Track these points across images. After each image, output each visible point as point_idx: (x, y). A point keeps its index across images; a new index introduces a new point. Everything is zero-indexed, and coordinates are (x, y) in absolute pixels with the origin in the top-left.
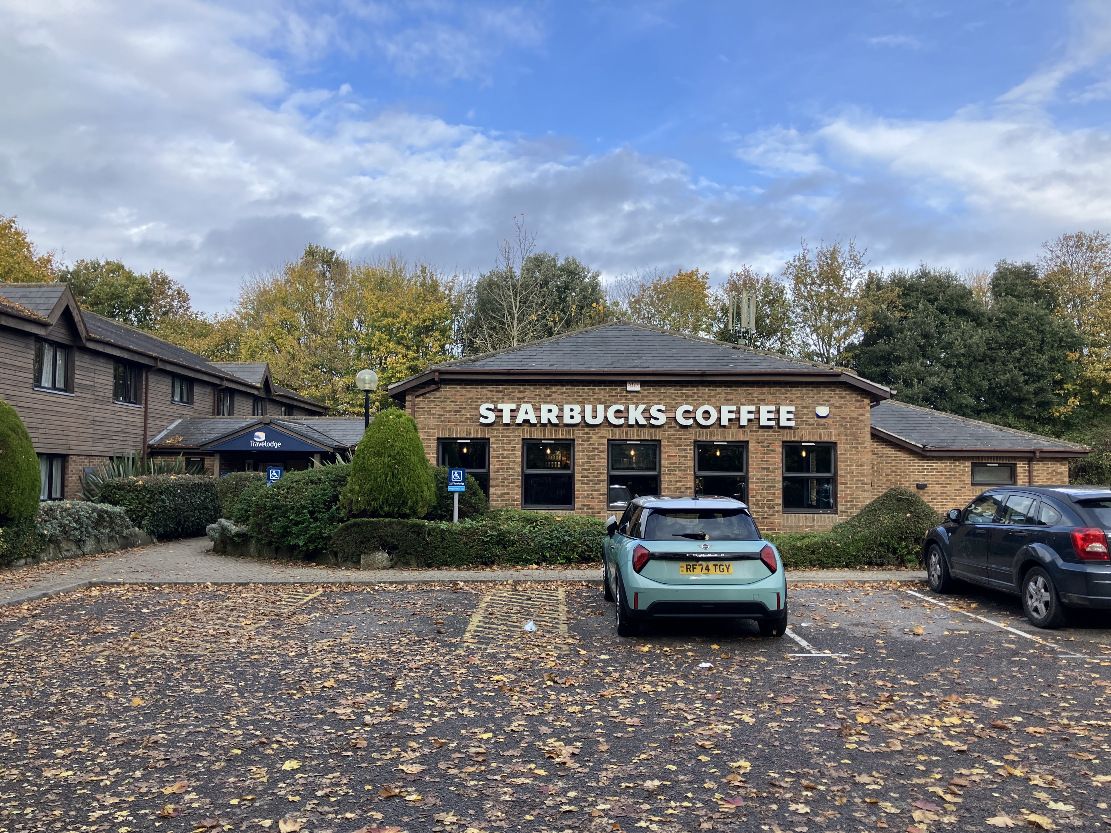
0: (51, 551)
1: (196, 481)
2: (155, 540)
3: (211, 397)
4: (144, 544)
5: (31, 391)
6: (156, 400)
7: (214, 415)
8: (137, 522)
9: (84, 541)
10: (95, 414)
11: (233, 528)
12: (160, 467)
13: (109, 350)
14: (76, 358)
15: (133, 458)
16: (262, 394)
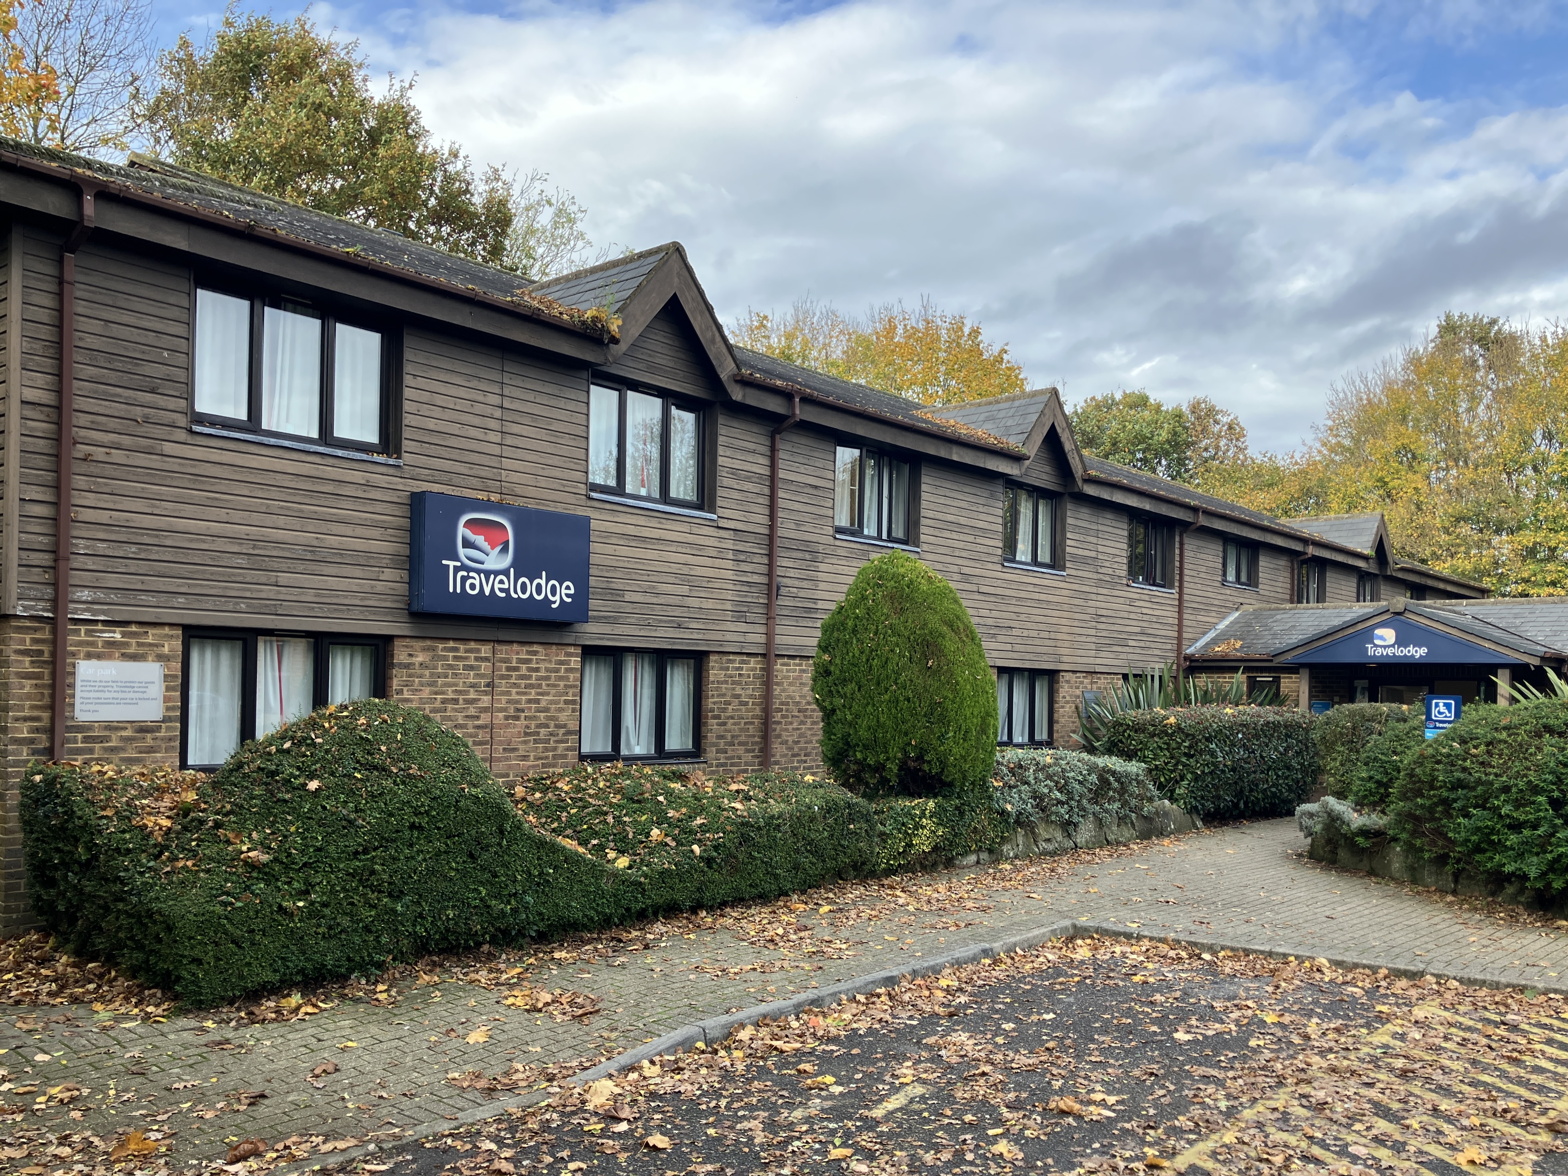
0: (1020, 840)
1: (1271, 719)
2: (1199, 824)
3: (1288, 575)
4: (1180, 830)
5: (999, 567)
6: (1196, 580)
7: (1292, 603)
8: (1167, 790)
9: (1076, 825)
10: (1098, 604)
11: (1356, 819)
12: (1206, 692)
13: (1119, 498)
14: (1069, 513)
15: (1160, 677)
16: (1373, 568)
